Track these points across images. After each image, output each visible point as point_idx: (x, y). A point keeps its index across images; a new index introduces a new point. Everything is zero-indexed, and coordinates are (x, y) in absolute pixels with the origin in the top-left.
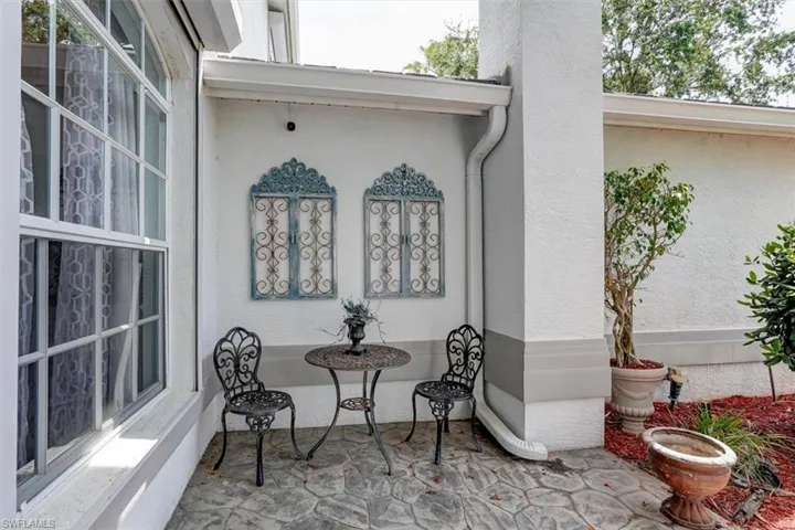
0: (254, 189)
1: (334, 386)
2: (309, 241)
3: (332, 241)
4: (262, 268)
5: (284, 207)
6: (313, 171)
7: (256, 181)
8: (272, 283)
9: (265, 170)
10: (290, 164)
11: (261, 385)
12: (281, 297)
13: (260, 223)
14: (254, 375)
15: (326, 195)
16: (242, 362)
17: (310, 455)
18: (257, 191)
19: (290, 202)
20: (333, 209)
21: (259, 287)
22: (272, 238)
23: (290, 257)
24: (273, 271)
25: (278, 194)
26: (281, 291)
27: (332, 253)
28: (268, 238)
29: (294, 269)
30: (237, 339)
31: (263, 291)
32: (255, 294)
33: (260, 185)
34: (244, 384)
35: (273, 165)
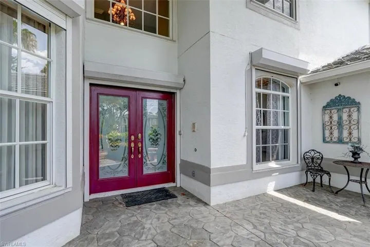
0: (324, 107)
1: (347, 176)
2: (347, 123)
3: (358, 123)
4: (327, 133)
5: (336, 112)
6: (349, 98)
7: (325, 104)
8: (331, 138)
9: (329, 101)
10: (339, 97)
11: (322, 168)
12: (335, 142)
13: (327, 118)
14: (319, 165)
15: (356, 106)
16: (315, 160)
17: (337, 193)
18: (325, 108)
19: (338, 110)
20: (359, 110)
21: (326, 139)
22: (331, 123)
23: (338, 128)
24: (331, 134)
25: (333, 108)
26: (335, 140)
27: (358, 128)
28: (330, 123)
29: (341, 133)
30: (313, 153)
31: (328, 140)
32: (324, 141)
33: (326, 106)
34: (315, 166)
35: (331, 98)
